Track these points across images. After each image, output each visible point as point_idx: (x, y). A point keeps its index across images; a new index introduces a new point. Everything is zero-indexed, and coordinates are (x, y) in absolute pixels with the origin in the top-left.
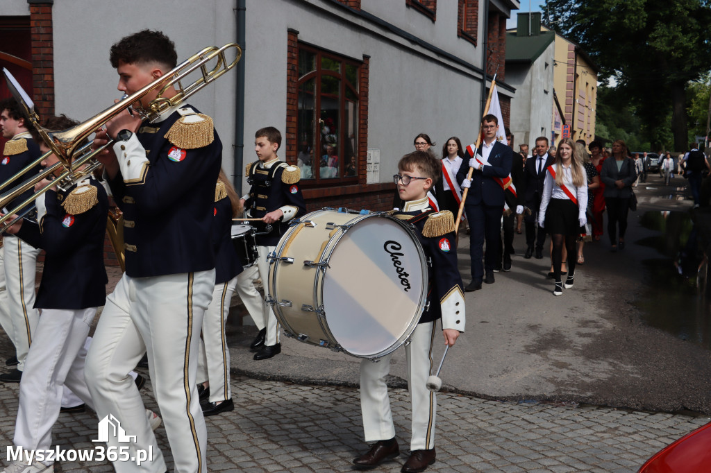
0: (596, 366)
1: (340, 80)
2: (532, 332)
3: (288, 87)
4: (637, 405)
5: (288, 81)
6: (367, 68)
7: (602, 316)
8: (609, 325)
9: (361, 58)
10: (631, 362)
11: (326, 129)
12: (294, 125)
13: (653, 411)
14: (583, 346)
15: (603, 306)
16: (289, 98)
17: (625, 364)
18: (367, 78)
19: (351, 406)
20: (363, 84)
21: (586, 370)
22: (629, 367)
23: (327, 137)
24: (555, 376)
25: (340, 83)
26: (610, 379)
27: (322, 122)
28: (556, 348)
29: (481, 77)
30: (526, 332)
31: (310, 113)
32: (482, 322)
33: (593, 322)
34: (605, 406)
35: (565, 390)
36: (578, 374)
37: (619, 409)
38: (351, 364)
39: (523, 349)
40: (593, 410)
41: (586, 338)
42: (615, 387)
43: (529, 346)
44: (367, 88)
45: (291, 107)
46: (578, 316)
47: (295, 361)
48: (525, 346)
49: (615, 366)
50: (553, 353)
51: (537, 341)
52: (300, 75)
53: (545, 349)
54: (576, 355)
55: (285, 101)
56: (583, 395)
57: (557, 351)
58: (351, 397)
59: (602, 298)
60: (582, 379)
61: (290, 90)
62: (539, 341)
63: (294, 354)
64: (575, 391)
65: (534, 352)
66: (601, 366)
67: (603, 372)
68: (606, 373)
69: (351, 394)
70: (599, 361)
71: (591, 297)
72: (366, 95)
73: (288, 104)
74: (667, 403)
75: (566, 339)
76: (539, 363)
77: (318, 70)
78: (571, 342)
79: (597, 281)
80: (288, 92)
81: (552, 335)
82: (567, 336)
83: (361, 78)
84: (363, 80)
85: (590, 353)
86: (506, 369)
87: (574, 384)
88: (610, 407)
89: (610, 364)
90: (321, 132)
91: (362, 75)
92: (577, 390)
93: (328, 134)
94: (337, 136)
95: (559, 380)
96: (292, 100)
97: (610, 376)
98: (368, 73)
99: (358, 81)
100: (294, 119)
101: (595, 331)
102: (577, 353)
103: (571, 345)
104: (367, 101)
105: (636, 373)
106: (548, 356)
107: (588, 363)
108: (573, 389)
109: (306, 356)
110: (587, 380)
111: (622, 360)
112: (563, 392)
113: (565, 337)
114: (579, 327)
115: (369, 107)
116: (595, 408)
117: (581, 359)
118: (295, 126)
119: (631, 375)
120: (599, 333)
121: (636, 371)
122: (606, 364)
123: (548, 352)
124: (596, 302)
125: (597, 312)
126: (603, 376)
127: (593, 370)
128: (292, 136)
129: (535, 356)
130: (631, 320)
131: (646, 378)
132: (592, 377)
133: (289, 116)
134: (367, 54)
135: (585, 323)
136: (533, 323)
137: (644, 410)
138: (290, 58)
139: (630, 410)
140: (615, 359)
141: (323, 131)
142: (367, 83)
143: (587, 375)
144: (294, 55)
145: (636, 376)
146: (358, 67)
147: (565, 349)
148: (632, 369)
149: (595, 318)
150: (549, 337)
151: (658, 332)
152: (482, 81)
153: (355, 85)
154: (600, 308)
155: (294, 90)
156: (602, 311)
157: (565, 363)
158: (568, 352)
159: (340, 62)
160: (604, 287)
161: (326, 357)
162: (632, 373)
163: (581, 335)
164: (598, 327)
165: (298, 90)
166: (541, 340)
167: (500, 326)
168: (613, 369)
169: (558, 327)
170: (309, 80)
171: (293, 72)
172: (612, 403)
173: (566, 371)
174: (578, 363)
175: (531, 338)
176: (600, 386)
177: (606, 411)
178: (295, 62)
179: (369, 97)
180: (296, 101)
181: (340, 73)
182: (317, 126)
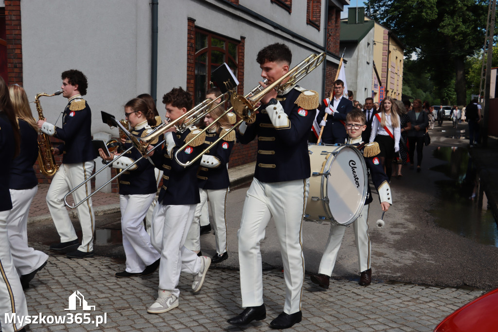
0: (404, 255)
1: (224, 54)
3: (188, 59)
4: (432, 282)
5: (188, 55)
6: (243, 46)
7: (407, 220)
8: (412, 227)
9: (239, 39)
10: (427, 252)
12: (192, 86)
13: (443, 286)
14: (394, 241)
15: (408, 213)
16: (188, 67)
17: (423, 253)
18: (244, 53)
19: (232, 283)
20: (240, 57)
21: (397, 258)
22: (426, 256)
24: (375, 262)
25: (224, 56)
26: (413, 264)
27: (211, 84)
28: (375, 242)
31: (203, 77)
33: (401, 224)
34: (410, 283)
35: (382, 272)
36: (391, 260)
37: (419, 285)
39: (353, 243)
40: (401, 286)
41: (396, 236)
42: (416, 269)
44: (243, 59)
45: (190, 73)
46: (391, 220)
49: (416, 254)
52: (196, 50)
54: (390, 247)
55: (186, 69)
56: (394, 275)
57: (376, 244)
58: (233, 277)
59: (407, 208)
60: (394, 264)
61: (190, 61)
64: (389, 273)
66: (406, 255)
67: (408, 259)
68: (410, 260)
69: (233, 275)
70: (406, 252)
71: (400, 207)
72: (243, 65)
73: (188, 71)
74: (453, 281)
75: (382, 236)
77: (209, 45)
78: (386, 238)
79: (403, 196)
80: (188, 62)
81: (373, 233)
82: (383, 234)
83: (239, 53)
84: (241, 54)
85: (400, 246)
86: (340, 257)
87: (388, 268)
88: (413, 284)
89: (413, 253)
91: (240, 51)
92: (390, 271)
95: (378, 265)
96: (191, 68)
97: (413, 262)
98: (244, 49)
99: (237, 54)
100: (192, 81)
101: (403, 231)
102: (390, 246)
103: (386, 240)
104: (243, 69)
105: (431, 260)
107: (398, 253)
108: (387, 271)
110: (398, 265)
111: (421, 250)
112: (381, 273)
113: (381, 235)
114: (391, 227)
115: (245, 73)
116: (402, 285)
117: (393, 250)
118: (193, 86)
119: (428, 261)
120: (405, 232)
121: (431, 258)
122: (410, 253)
124: (403, 210)
125: (404, 217)
126: (408, 262)
127: (401, 258)
130: (427, 223)
131: (438, 263)
132: (400, 263)
133: (188, 79)
134: (243, 36)
135: (395, 225)
137: (437, 285)
138: (189, 38)
139: (427, 286)
140: (417, 250)
142: (243, 56)
143: (397, 262)
144: (192, 36)
145: (431, 262)
146: (237, 45)
147: (382, 243)
148: (428, 257)
149: (403, 221)
151: (446, 231)
153: (235, 57)
154: (406, 214)
155: (192, 61)
156: (407, 217)
157: (382, 253)
158: (384, 245)
159: (225, 41)
160: (408, 200)
162: (429, 260)
163: (393, 233)
164: (405, 228)
165: (195, 61)
168: (415, 257)
169: (377, 228)
170: (203, 54)
171: (191, 48)
172: (415, 281)
173: (382, 259)
174: (391, 253)
176: (406, 269)
177: (410, 286)
178: (193, 41)
179: (245, 66)
180: (193, 69)
181: (224, 49)
182: (208, 86)
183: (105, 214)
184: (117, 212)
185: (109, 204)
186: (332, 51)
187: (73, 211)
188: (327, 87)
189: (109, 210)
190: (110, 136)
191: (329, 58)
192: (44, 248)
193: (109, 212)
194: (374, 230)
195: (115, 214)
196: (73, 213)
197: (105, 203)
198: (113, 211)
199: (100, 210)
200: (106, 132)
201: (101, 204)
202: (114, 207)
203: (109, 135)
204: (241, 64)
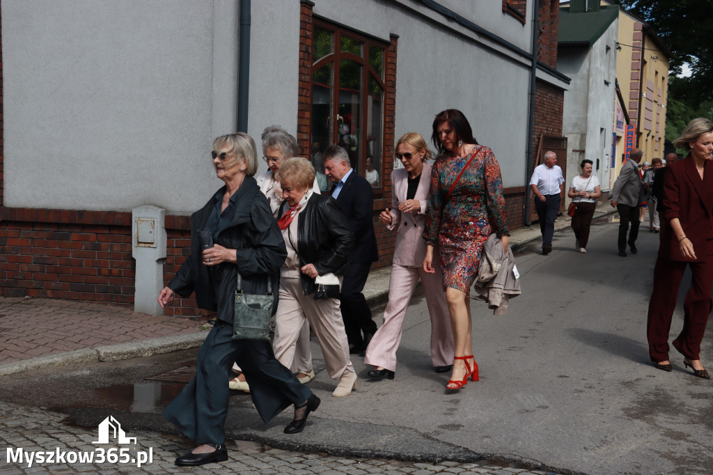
1: (363, 65)
2: (628, 391)
3: (300, 73)
5: (300, 66)
6: (395, 52)
9: (387, 38)
11: (345, 128)
12: (308, 122)
14: (700, 410)
16: (301, 88)
18: (395, 64)
20: (390, 72)
23: (345, 138)
24: (672, 449)
25: (362, 70)
27: (340, 119)
28: (665, 412)
29: (529, 63)
30: (620, 390)
31: (326, 108)
32: (561, 377)
36: (702, 448)
38: (401, 430)
39: (621, 413)
41: (701, 400)
43: (629, 409)
44: (395, 76)
45: (304, 99)
47: (329, 426)
48: (623, 409)
50: (661, 418)
51: (637, 402)
52: (315, 59)
53: (650, 413)
54: (694, 423)
55: (296, 92)
57: (667, 416)
60: (708, 454)
61: (303, 77)
62: (640, 403)
63: (324, 416)
65: (637, 417)
72: (394, 86)
73: (300, 95)
75: (675, 400)
76: (646, 432)
77: (336, 51)
78: (682, 404)
80: (299, 81)
81: (656, 395)
82: (675, 396)
83: (387, 63)
84: (390, 66)
86: (604, 439)
87: (699, 462)
90: (338, 131)
91: (389, 60)
93: (347, 134)
94: (358, 137)
95: (678, 455)
96: (305, 91)
98: (396, 58)
99: (382, 67)
100: (307, 115)
102: (694, 420)
103: (684, 409)
104: (394, 93)
106: (656, 422)
109: (341, 419)
113: (673, 398)
115: (396, 100)
117: (702, 427)
118: (308, 124)
123: (655, 417)
128: (305, 137)
129: (637, 421)
133: (301, 111)
134: (395, 33)
136: (627, 378)
138: (303, 37)
141: (341, 130)
142: (395, 70)
144: (308, 33)
146: (385, 48)
147: (677, 414)
150: (652, 398)
152: (531, 69)
153: (379, 72)
155: (307, 78)
157: (681, 433)
158: (681, 418)
159: (363, 43)
161: (367, 421)
163: (694, 395)
165: (312, 78)
166: (642, 402)
167: (584, 382)
169: (662, 385)
170: (324, 68)
171: (307, 54)
173: (684, 444)
174: (698, 433)
175: (628, 399)
178: (309, 42)
179: (397, 88)
180: (309, 92)
181: (362, 57)
182: (334, 123)
183: (155, 354)
184: (176, 351)
185: (162, 336)
186: (545, 61)
187: (99, 349)
188: (536, 127)
189: (163, 347)
190: (162, 212)
191: (540, 74)
192: (52, 417)
193: (162, 351)
194: (656, 389)
195: (172, 354)
196: (98, 352)
197: (154, 334)
198: (169, 349)
199: (146, 347)
200: (156, 206)
201: (147, 337)
202: (170, 342)
203: (160, 210)
204: (390, 83)
